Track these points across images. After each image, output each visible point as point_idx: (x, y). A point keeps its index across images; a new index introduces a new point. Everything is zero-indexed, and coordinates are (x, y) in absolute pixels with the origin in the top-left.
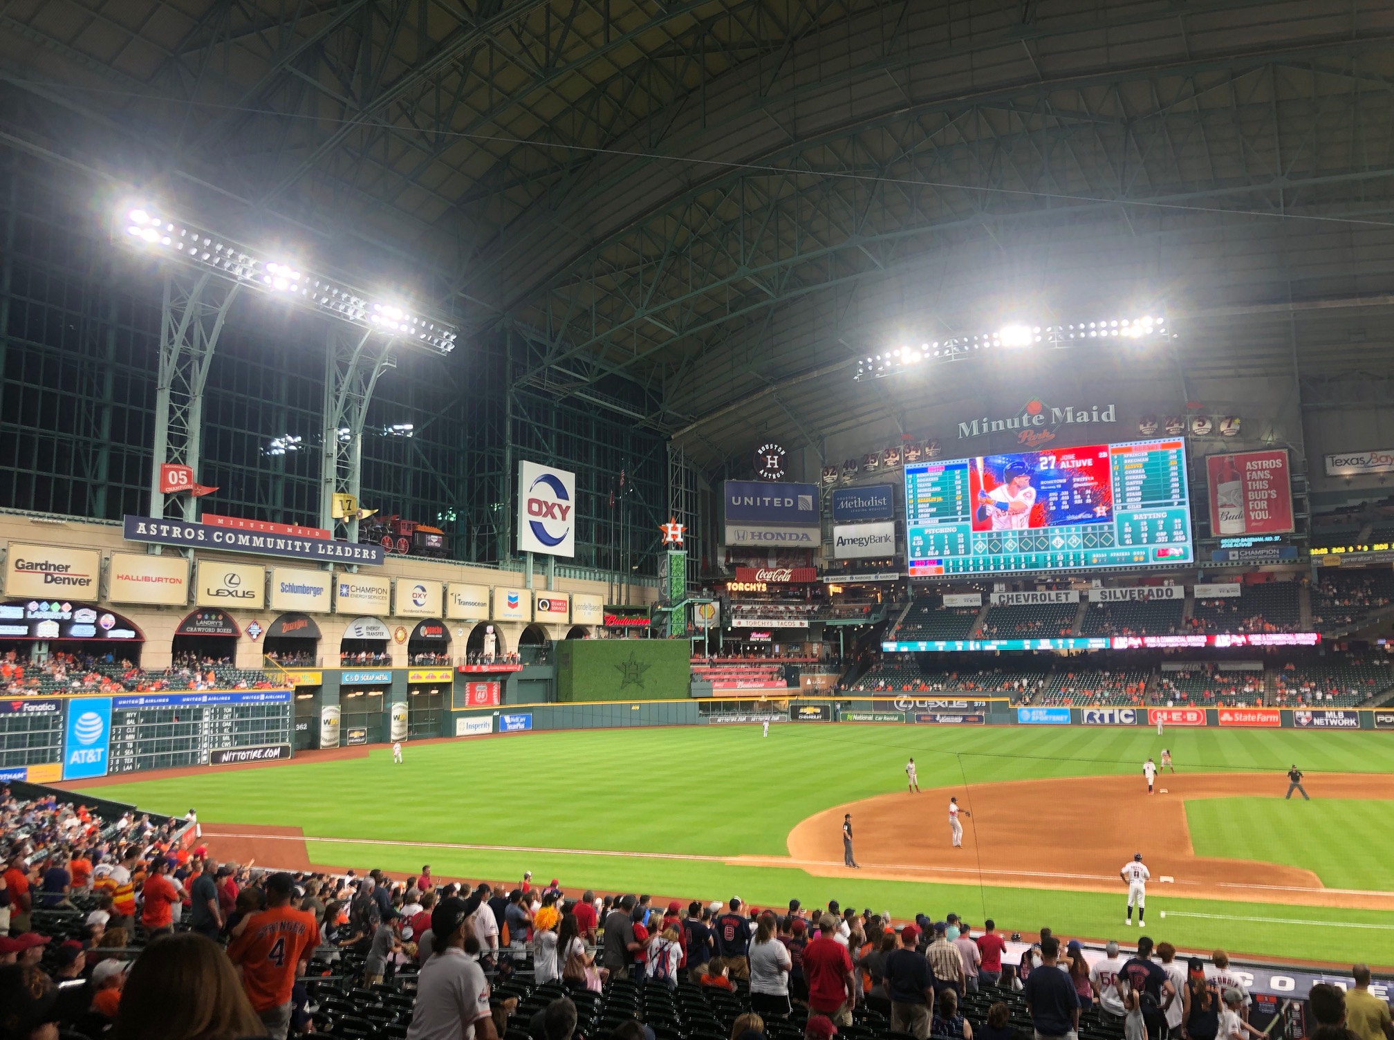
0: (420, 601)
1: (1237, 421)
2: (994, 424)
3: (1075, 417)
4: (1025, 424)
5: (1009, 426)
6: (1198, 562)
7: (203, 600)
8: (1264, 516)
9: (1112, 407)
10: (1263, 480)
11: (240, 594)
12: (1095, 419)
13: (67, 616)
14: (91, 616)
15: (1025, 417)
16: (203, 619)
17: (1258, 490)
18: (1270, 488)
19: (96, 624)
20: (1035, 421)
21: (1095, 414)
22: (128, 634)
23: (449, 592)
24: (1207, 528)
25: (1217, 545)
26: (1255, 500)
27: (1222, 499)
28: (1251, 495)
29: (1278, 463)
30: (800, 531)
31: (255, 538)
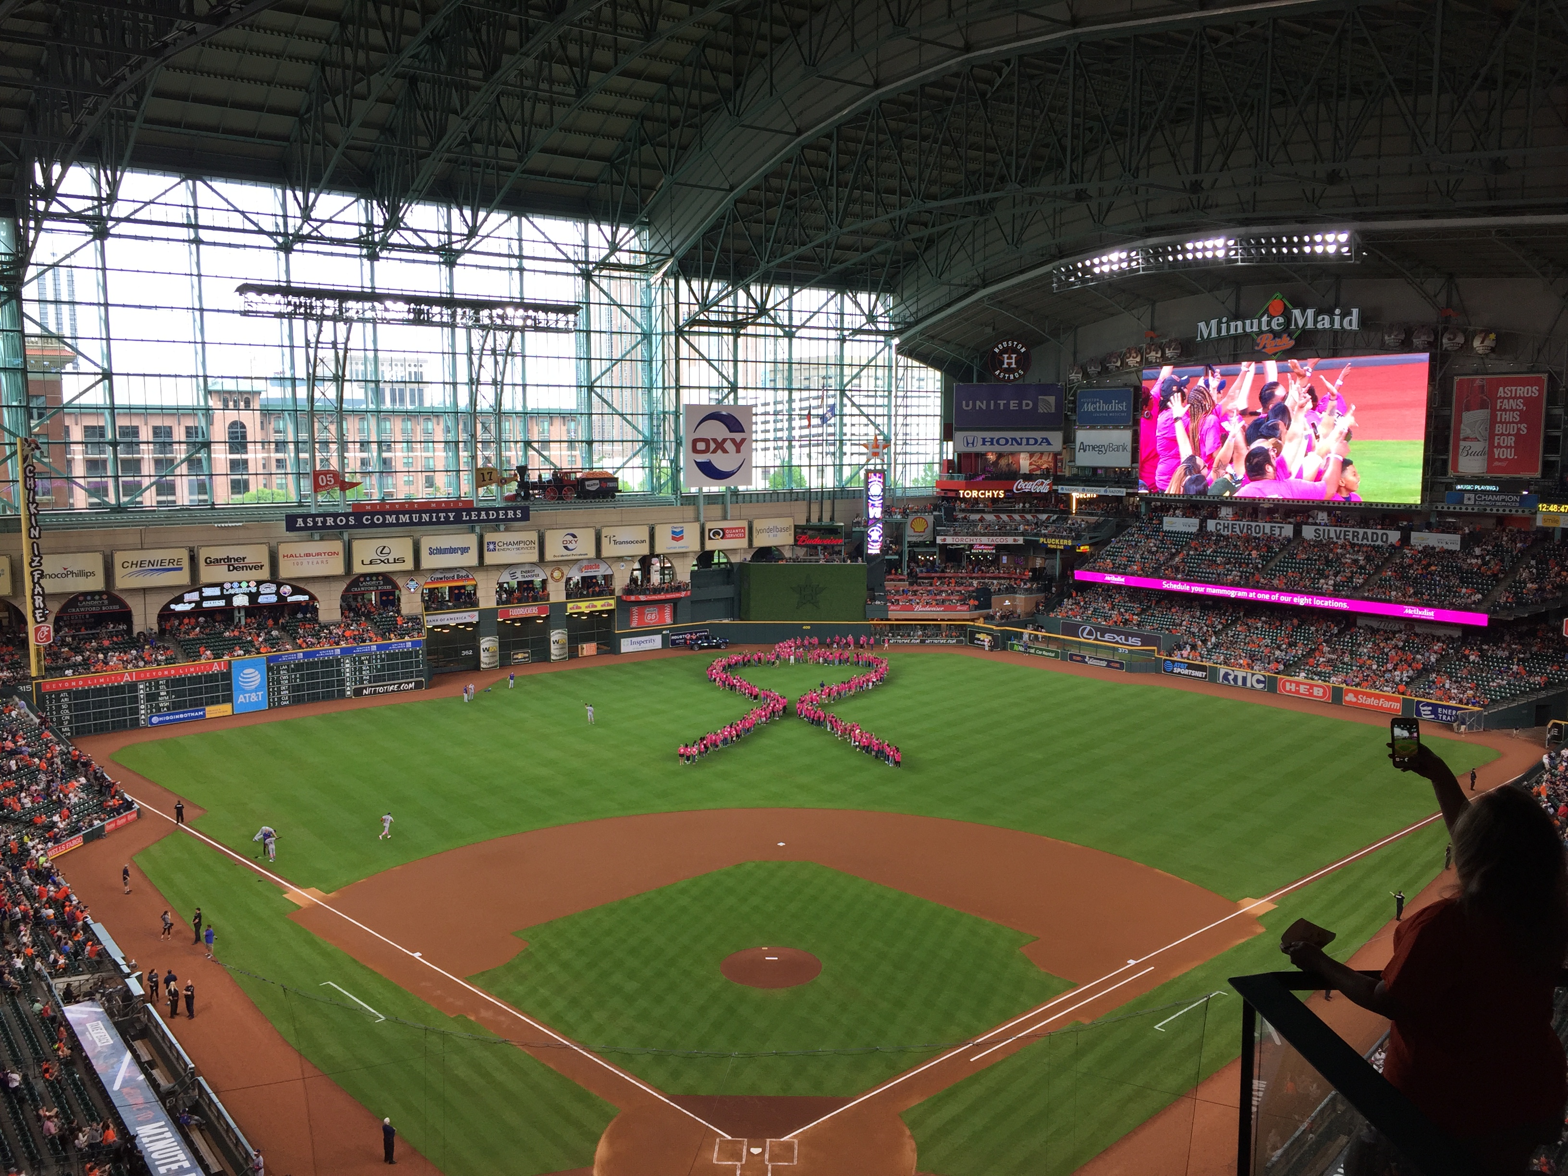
0: (570, 546)
1: (1493, 336)
2: (1232, 324)
3: (1316, 322)
4: (1264, 328)
5: (1248, 329)
6: (1427, 504)
7: (358, 569)
8: (1509, 454)
9: (1355, 311)
10: (1514, 411)
11: (391, 560)
12: (1337, 326)
13: (254, 590)
14: (273, 588)
15: (1265, 319)
16: (365, 581)
17: (1507, 423)
18: (1520, 422)
19: (277, 593)
20: (1274, 326)
21: (1337, 319)
22: (304, 598)
23: (603, 535)
24: (1445, 462)
25: (1449, 487)
26: (1502, 434)
27: (1465, 431)
28: (1499, 429)
29: (1533, 391)
30: (1038, 435)
31: (401, 516)
